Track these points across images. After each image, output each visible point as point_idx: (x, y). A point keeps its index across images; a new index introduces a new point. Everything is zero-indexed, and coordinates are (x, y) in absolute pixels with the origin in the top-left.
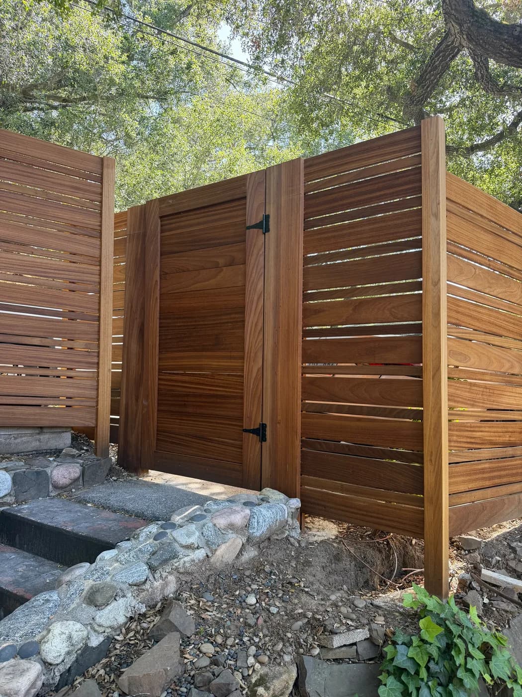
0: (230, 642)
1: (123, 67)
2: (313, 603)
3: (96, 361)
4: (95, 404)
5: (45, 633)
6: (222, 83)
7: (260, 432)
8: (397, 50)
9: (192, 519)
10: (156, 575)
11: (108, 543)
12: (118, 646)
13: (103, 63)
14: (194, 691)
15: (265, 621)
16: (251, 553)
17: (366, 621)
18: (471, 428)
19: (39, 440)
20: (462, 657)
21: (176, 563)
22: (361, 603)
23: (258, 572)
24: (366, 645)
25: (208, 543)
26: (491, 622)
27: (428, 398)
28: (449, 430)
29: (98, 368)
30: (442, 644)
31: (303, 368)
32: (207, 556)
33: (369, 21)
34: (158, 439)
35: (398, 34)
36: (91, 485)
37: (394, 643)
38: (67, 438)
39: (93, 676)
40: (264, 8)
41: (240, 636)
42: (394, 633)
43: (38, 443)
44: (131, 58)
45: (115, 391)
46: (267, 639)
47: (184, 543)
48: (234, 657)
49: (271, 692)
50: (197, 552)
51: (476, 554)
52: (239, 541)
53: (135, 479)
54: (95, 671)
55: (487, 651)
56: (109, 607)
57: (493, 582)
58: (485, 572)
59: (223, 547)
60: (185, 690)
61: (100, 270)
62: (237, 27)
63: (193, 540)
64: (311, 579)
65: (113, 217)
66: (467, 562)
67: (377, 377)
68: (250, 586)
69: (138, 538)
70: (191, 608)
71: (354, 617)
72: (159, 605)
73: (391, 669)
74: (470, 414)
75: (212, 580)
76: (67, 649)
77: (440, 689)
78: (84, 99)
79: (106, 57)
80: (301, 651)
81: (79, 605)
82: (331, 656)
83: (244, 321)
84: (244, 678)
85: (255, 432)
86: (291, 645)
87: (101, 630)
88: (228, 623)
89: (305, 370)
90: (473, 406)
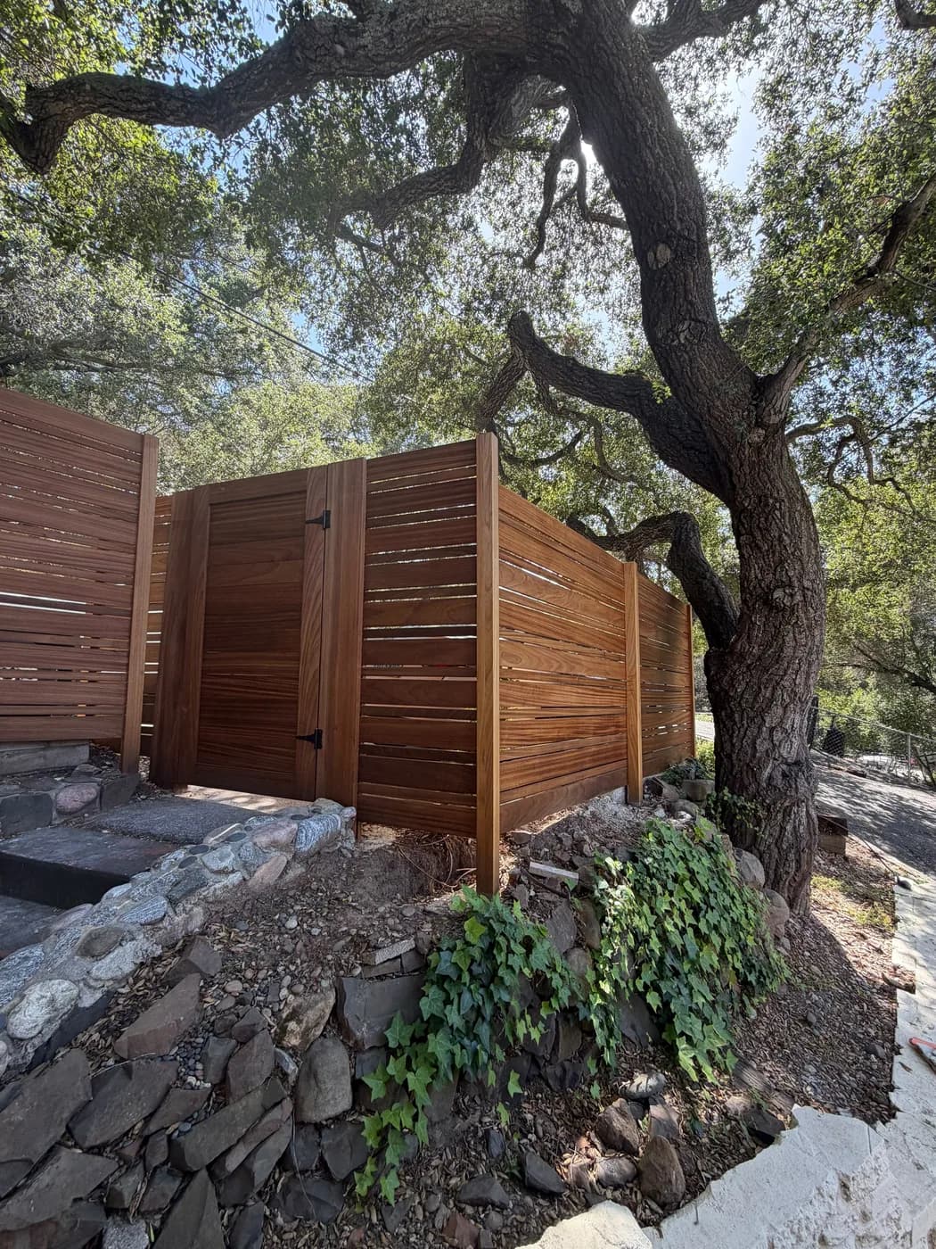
0: (261, 975)
1: (183, 339)
2: (358, 918)
3: (126, 662)
4: (122, 712)
5: (16, 1001)
6: (298, 371)
7: (315, 739)
8: (471, 364)
9: (228, 839)
10: (177, 910)
11: (121, 876)
12: (121, 1001)
13: (157, 330)
14: (213, 1039)
15: (305, 946)
16: (298, 870)
17: (412, 931)
18: (523, 726)
19: (45, 757)
20: (503, 954)
21: (204, 892)
22: (409, 912)
23: (303, 892)
24: (412, 955)
25: (245, 865)
26: (535, 914)
27: (481, 699)
28: (501, 729)
29: (127, 670)
30: (485, 945)
31: (363, 669)
32: (244, 879)
33: (444, 333)
34: (199, 751)
35: (472, 349)
36: (112, 807)
37: (439, 950)
38: (84, 753)
39: (83, 1044)
40: (340, 304)
41: (275, 966)
42: (439, 940)
43: (42, 761)
44: (192, 331)
45: (148, 697)
46: (305, 965)
47: (215, 868)
48: (265, 992)
49: (304, 1025)
50: (231, 876)
51: (527, 848)
52: (284, 858)
53: (169, 796)
54: (87, 1036)
55: (528, 944)
56: (111, 956)
57: (539, 874)
58: (533, 865)
59: (264, 867)
60: (202, 1040)
61: (135, 559)
62: (313, 317)
63: (227, 863)
64: (361, 891)
65: (154, 501)
66: (519, 856)
67: (440, 679)
68: (292, 907)
69: (159, 867)
70: (220, 942)
71: (401, 927)
72: (181, 943)
73: (434, 979)
74: (522, 713)
75: (248, 906)
76: (48, 1016)
77: (481, 991)
78: (133, 365)
79: (162, 326)
80: (342, 972)
81: (70, 958)
82: (373, 973)
83: (300, 620)
84: (273, 1014)
85: (310, 738)
86: (330, 968)
87: (99, 984)
88: (263, 953)
89: (364, 672)
90: (524, 704)
